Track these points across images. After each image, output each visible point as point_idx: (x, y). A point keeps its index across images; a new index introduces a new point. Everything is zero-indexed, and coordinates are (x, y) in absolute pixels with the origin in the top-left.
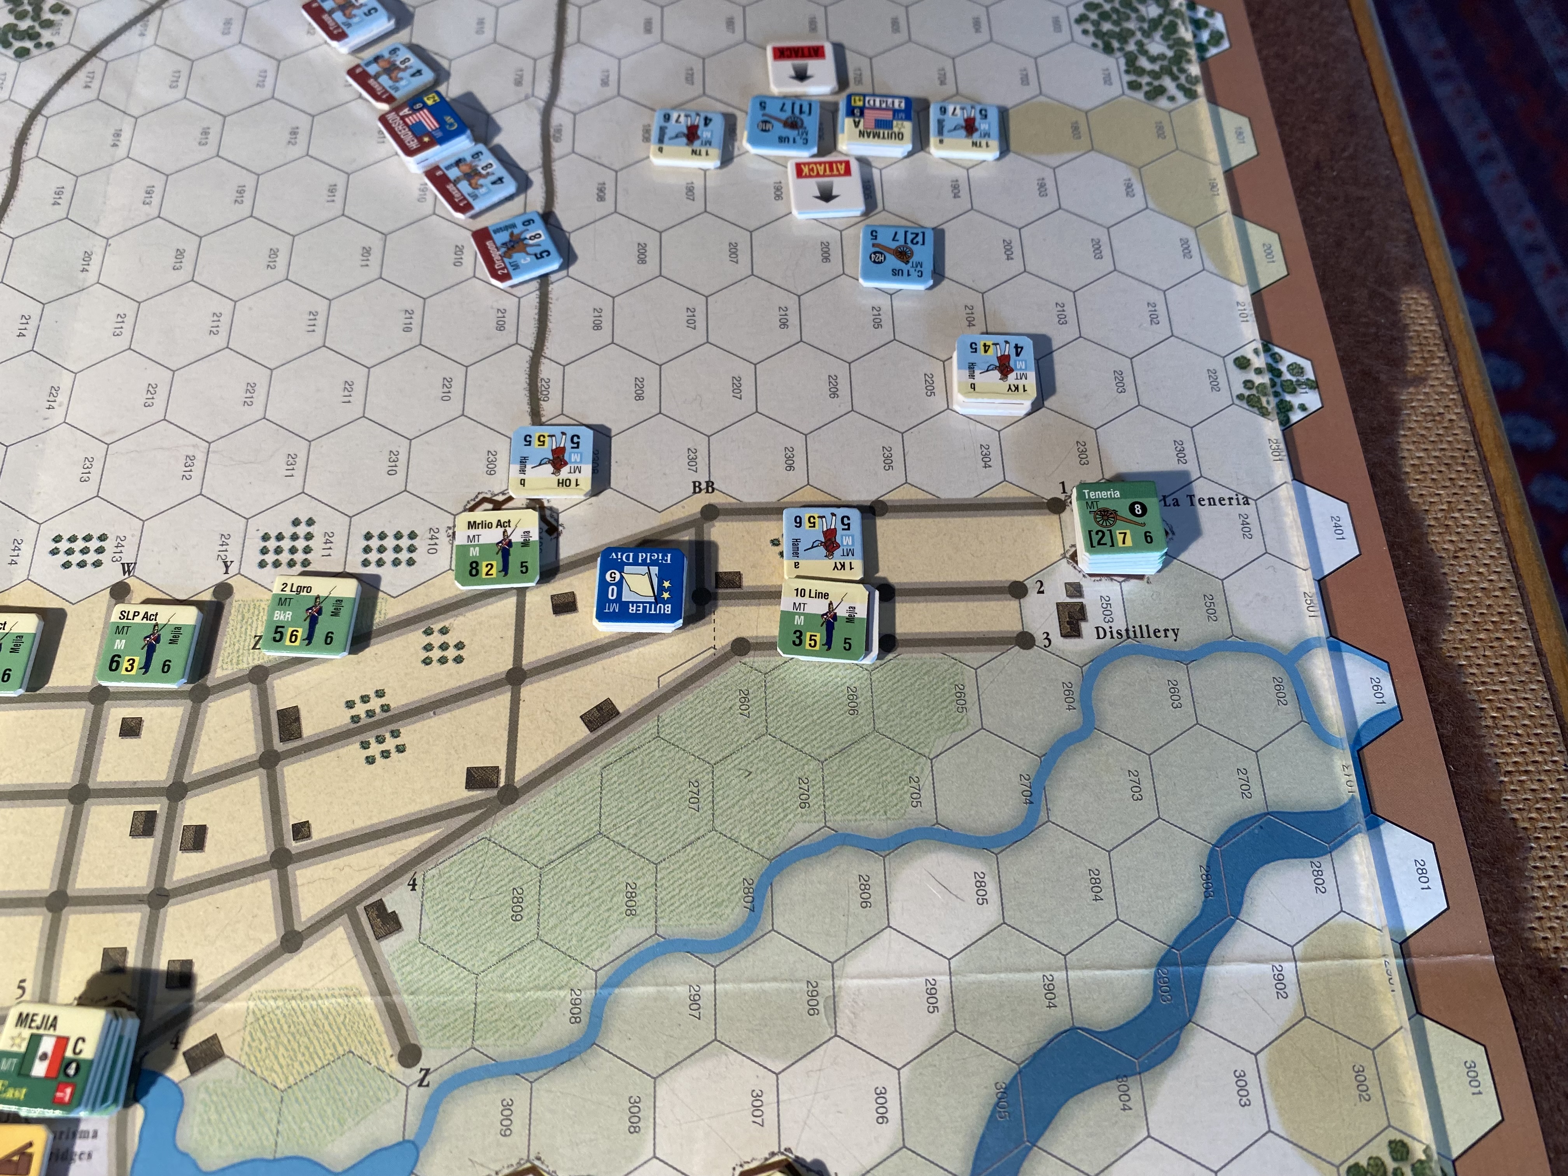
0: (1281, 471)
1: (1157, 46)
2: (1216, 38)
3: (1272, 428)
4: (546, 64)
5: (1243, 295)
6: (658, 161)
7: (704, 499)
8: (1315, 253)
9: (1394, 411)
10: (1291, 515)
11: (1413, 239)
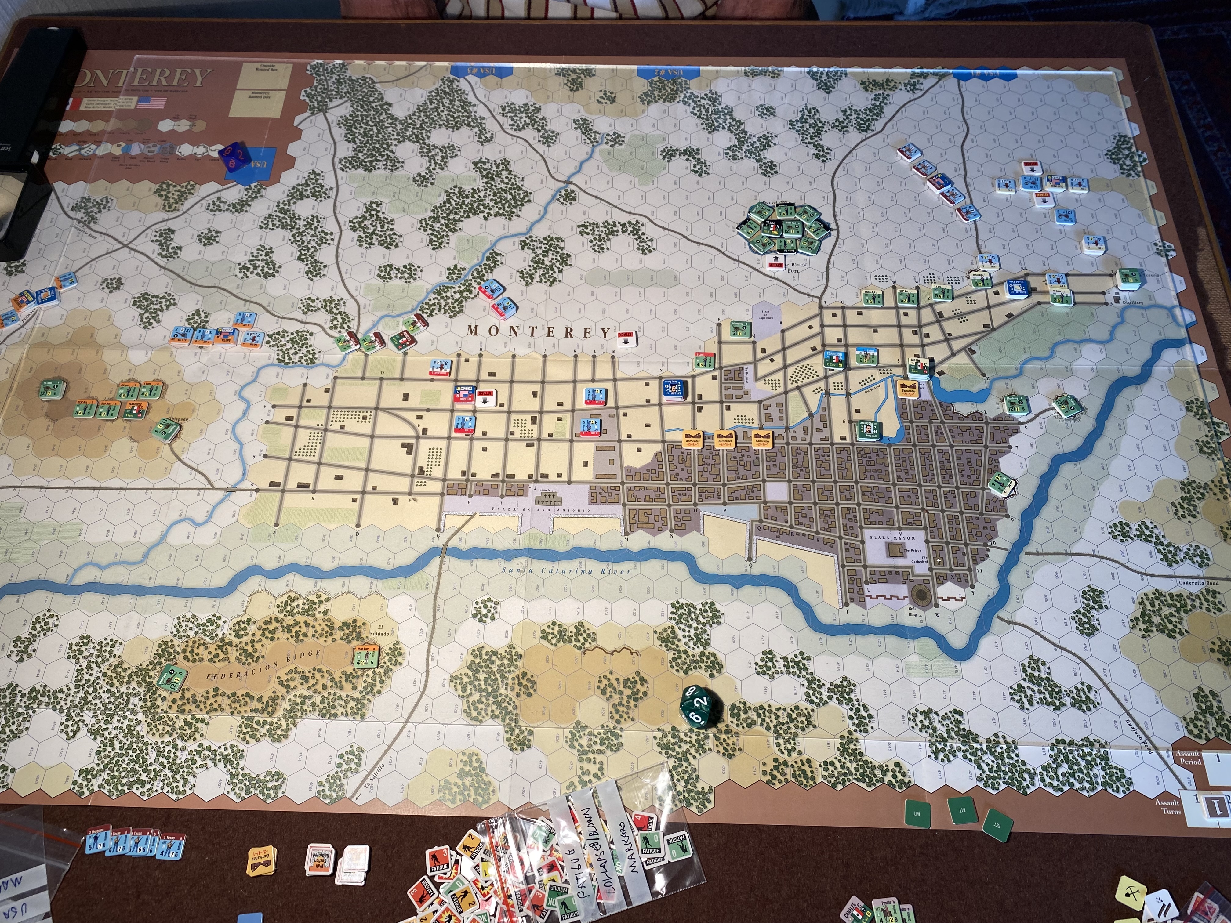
0: (1167, 269)
1: (1128, 162)
2: (1145, 160)
3: (1164, 260)
4: (962, 165)
5: (1156, 228)
6: (998, 192)
7: (1024, 272)
8: (1174, 218)
9: (1196, 257)
10: (1169, 279)
11: (1201, 214)
